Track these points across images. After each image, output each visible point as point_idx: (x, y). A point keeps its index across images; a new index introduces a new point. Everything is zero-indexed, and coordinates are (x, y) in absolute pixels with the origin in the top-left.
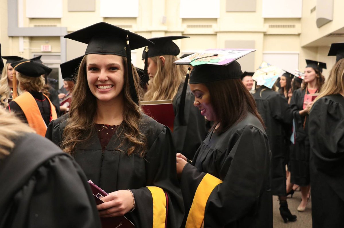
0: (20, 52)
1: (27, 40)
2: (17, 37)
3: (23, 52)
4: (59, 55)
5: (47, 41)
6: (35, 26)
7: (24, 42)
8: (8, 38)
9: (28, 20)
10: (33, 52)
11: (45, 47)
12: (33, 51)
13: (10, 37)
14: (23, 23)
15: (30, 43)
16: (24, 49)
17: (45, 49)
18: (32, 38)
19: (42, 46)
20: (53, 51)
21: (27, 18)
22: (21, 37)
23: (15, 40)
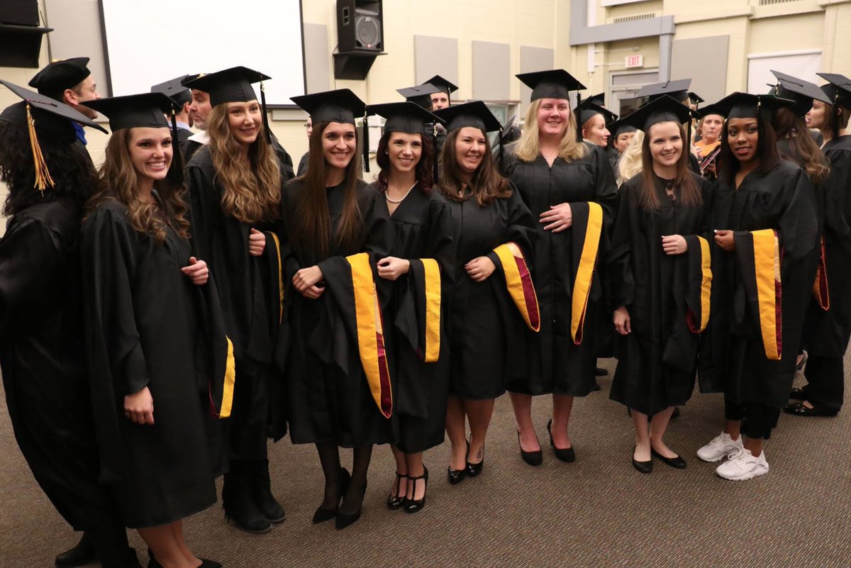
0: (589, 73)
1: (601, 50)
2: (585, 46)
3: (593, 73)
4: (657, 73)
5: (637, 48)
6: (616, 21)
7: (596, 53)
8: (570, 48)
9: (604, 9)
10: (610, 71)
11: (631, 60)
12: (610, 69)
13: (572, 46)
14: (597, 18)
15: (607, 54)
16: (596, 66)
17: (631, 63)
18: (610, 45)
19: (627, 58)
20: (645, 66)
21: (602, 7)
22: (591, 44)
23: (581, 51)
